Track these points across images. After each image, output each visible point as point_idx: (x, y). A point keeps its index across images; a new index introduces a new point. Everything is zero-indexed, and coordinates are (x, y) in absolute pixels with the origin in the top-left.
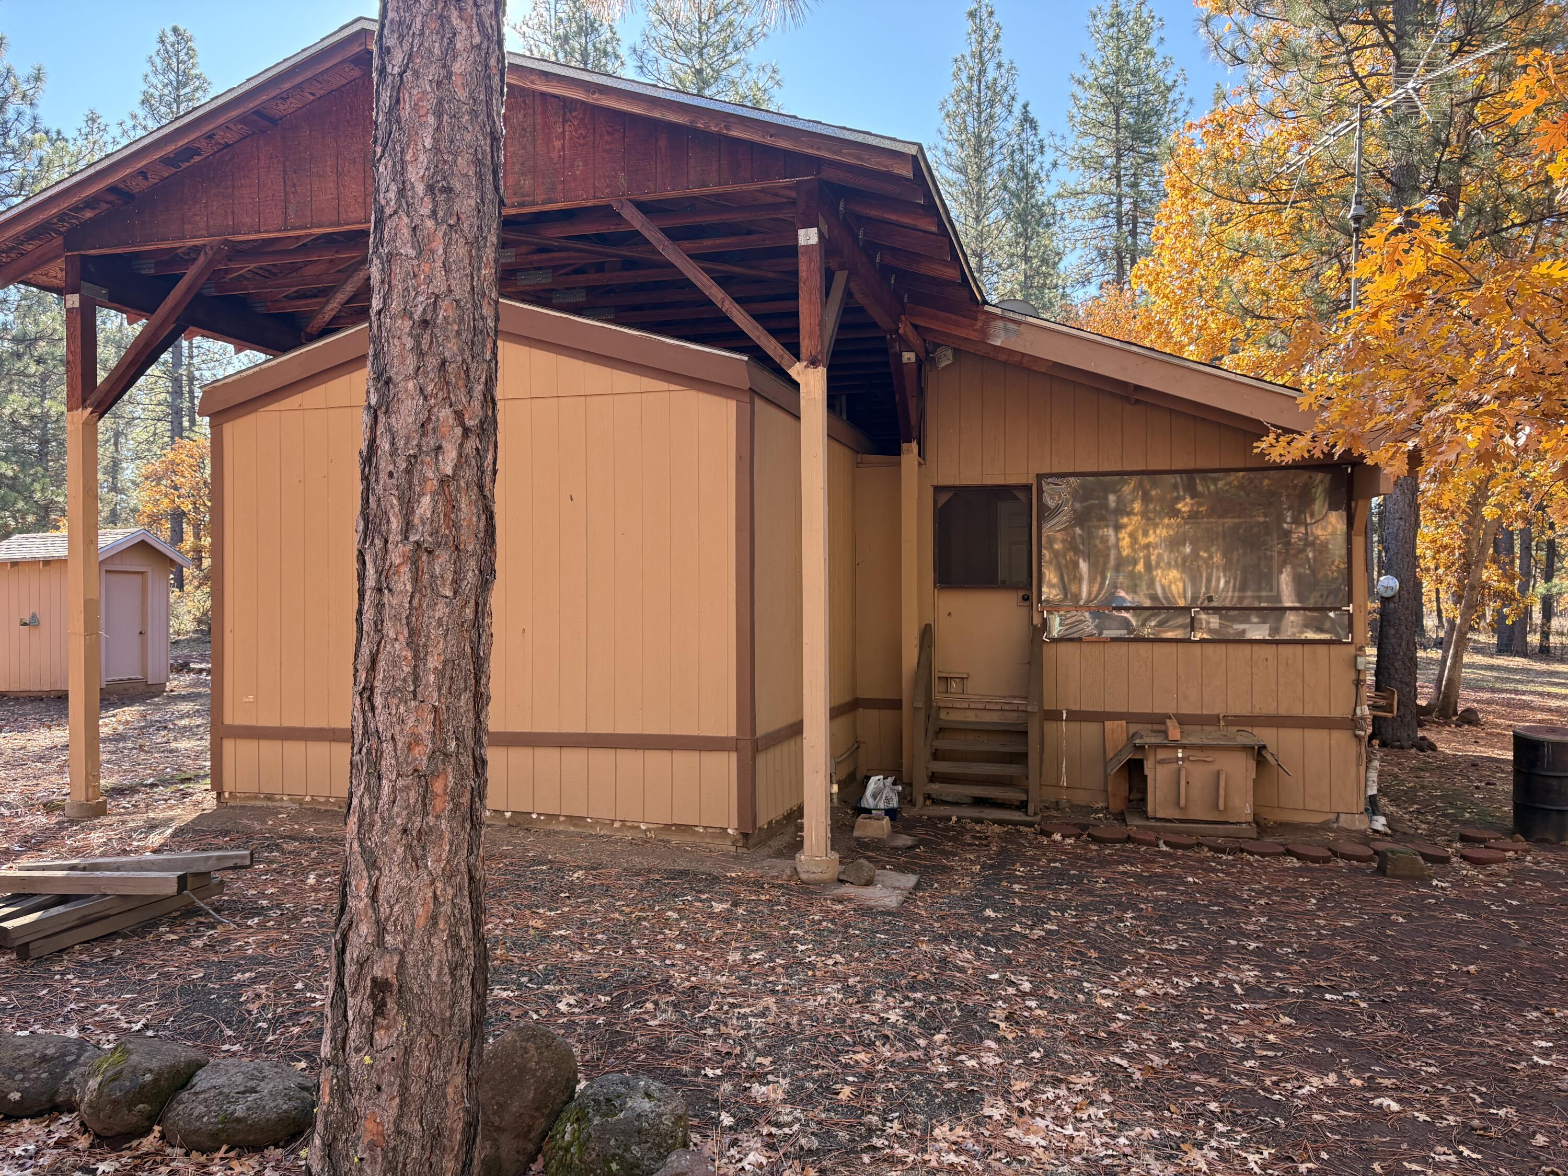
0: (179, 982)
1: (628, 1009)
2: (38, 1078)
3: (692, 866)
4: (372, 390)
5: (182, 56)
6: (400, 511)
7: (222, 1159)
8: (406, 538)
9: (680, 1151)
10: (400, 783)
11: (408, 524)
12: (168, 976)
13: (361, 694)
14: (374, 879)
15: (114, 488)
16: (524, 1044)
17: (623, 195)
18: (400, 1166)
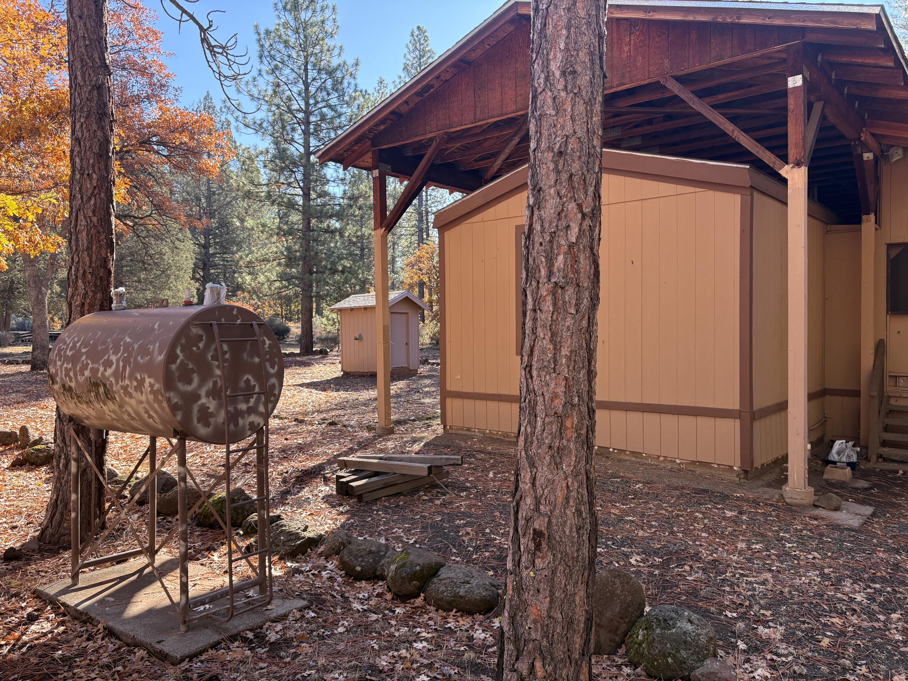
0: (430, 521)
1: (673, 568)
2: (368, 561)
3: (710, 487)
4: (530, 196)
5: (422, 41)
6: (546, 265)
7: (454, 616)
8: (550, 280)
9: (713, 659)
10: (547, 420)
11: (550, 272)
12: (424, 517)
13: (525, 369)
14: (533, 473)
15: (393, 271)
16: (613, 579)
17: (667, 74)
18: (550, 635)
